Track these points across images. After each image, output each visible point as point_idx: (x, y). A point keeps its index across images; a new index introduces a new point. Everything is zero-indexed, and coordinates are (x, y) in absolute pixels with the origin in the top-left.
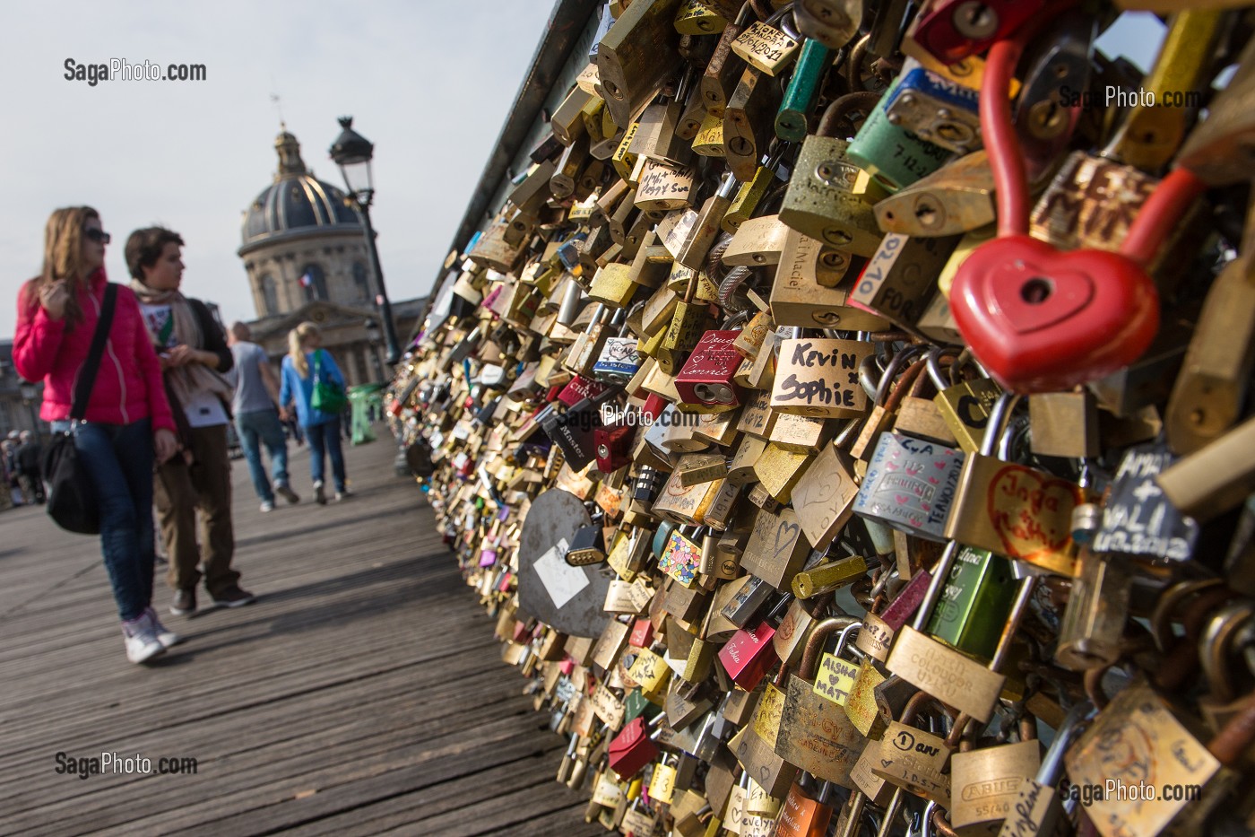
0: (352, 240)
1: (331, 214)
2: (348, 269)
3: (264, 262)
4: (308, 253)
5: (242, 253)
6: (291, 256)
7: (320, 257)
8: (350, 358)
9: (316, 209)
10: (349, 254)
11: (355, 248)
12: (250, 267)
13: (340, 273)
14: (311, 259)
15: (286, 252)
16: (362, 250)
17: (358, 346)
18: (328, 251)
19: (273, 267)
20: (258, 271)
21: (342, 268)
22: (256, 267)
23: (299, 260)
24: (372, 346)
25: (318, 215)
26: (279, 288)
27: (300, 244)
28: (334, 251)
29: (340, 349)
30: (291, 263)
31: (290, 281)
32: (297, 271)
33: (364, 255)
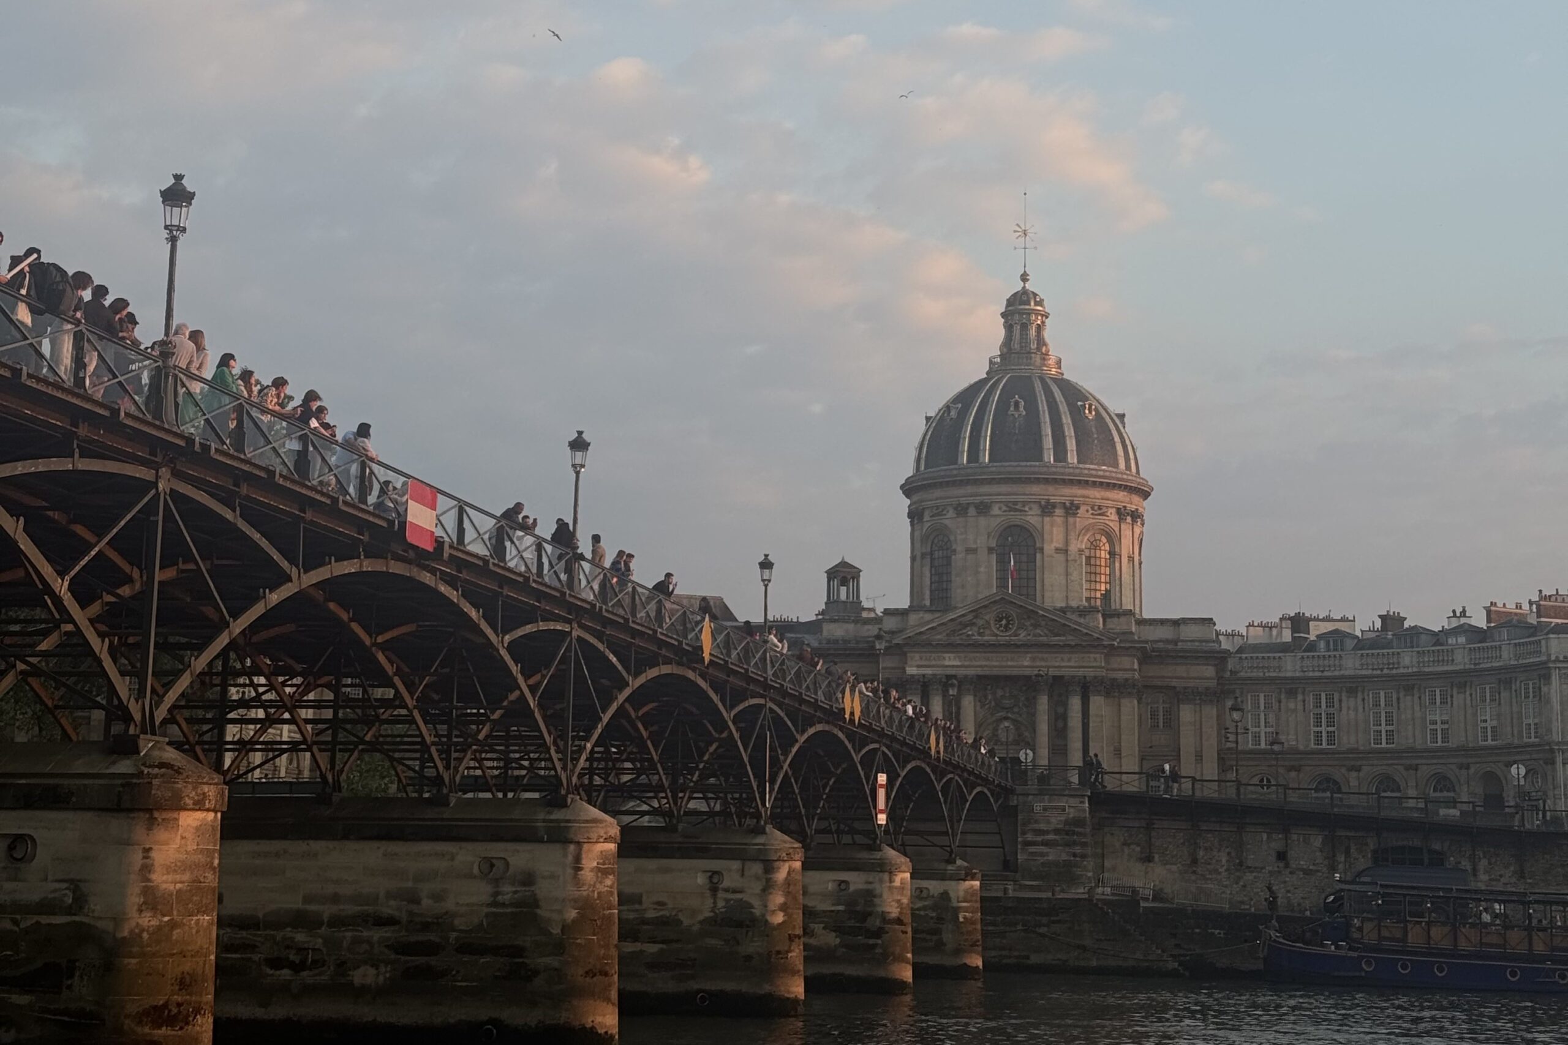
0: (1096, 494)
1: (1071, 445)
3: (939, 512)
4: (1013, 508)
5: (908, 489)
6: (983, 509)
7: (1032, 517)
8: (1043, 703)
9: (1047, 430)
10: (1086, 515)
11: (1099, 510)
12: (915, 515)
13: (1063, 550)
14: (1016, 518)
15: (978, 499)
16: (1112, 515)
17: (1059, 687)
18: (1047, 509)
19: (949, 519)
20: (927, 525)
21: (1067, 542)
22: (926, 518)
23: (998, 516)
24: (1086, 688)
25: (1048, 443)
26: (958, 559)
27: (1004, 488)
28: (1059, 511)
29: (1029, 685)
30: (983, 521)
31: (974, 551)
32: (989, 535)
33: (1115, 526)
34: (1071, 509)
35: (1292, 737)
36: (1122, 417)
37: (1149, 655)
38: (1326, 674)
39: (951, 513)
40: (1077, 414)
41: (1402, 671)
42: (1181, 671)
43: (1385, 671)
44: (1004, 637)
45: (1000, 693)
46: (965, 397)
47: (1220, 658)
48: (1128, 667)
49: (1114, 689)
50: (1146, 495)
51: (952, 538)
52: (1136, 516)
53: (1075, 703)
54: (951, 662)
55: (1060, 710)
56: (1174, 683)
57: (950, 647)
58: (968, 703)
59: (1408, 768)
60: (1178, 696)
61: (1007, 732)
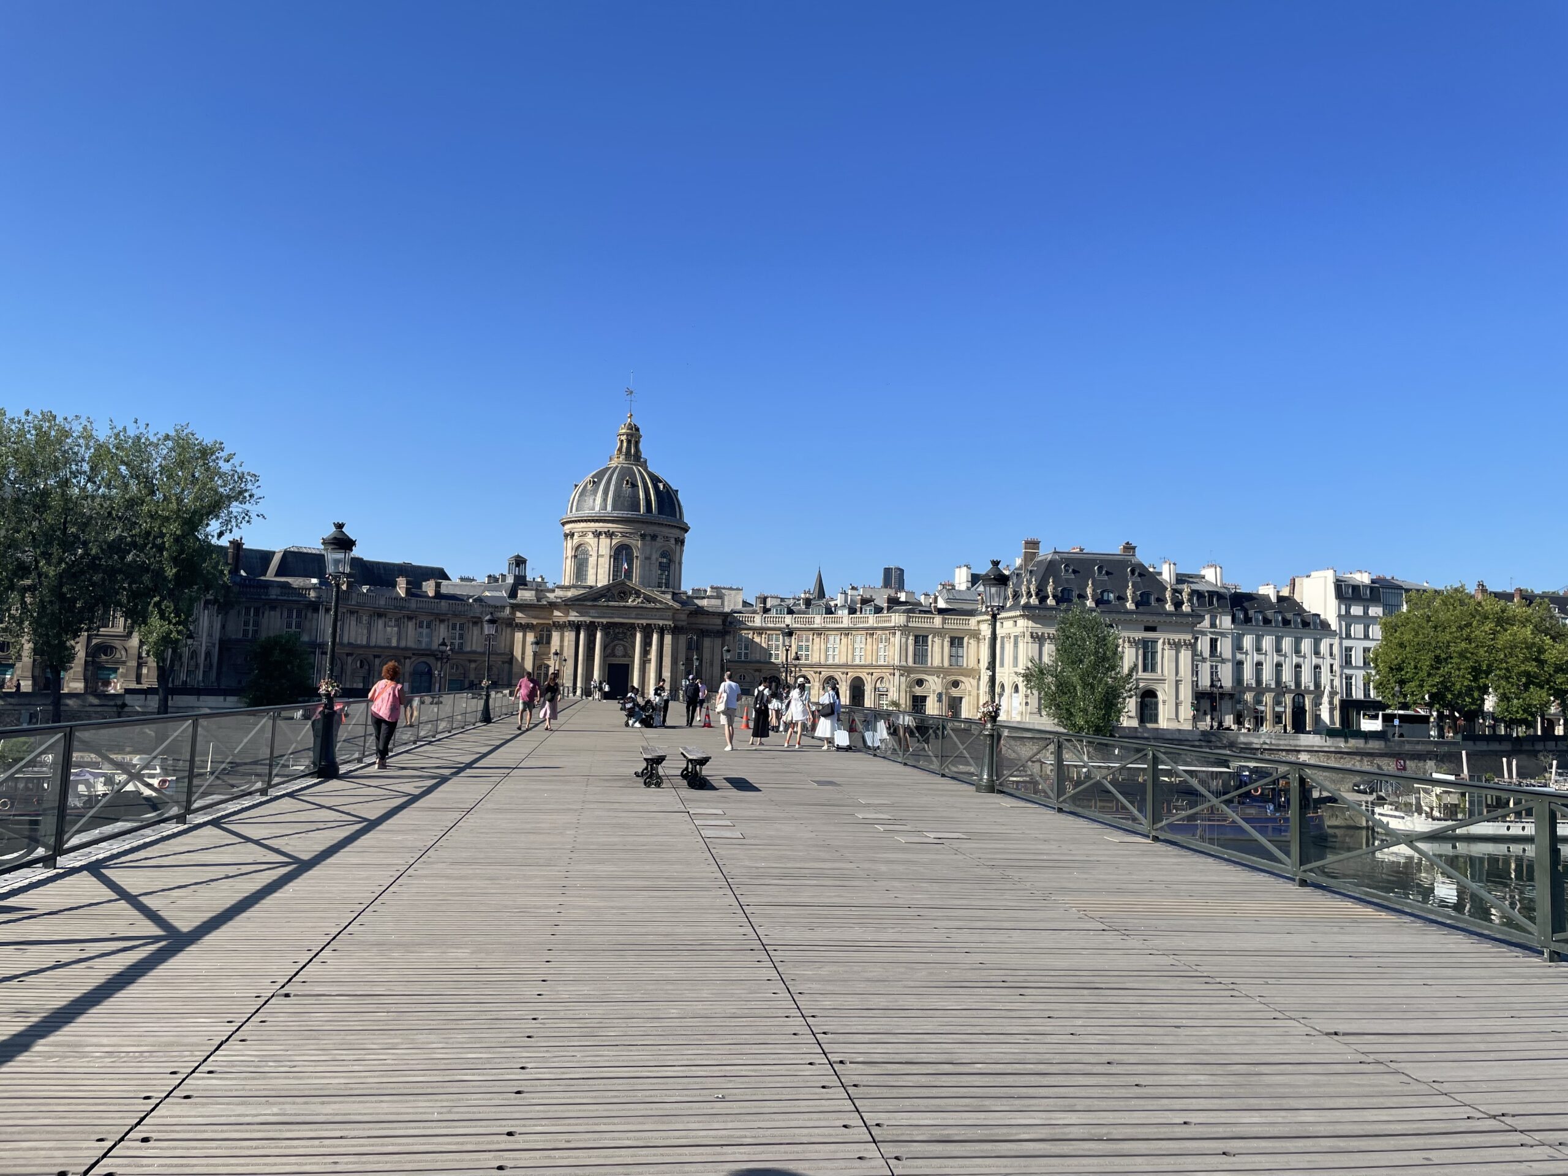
0: (666, 531)
1: (654, 505)
2: (656, 556)
3: (583, 534)
4: (624, 535)
6: (610, 535)
7: (634, 541)
8: (640, 637)
9: (642, 498)
10: (660, 541)
11: (667, 539)
12: (568, 535)
13: (648, 559)
14: (625, 541)
15: (606, 530)
16: (673, 541)
17: (648, 629)
18: (641, 536)
19: (590, 539)
20: (575, 541)
21: (651, 554)
22: (576, 537)
23: (615, 541)
25: (642, 503)
26: (591, 562)
27: (620, 525)
28: (648, 538)
29: (634, 627)
30: (608, 540)
31: (602, 556)
32: (611, 549)
33: (673, 546)
34: (654, 537)
35: (758, 655)
36: (677, 491)
38: (777, 625)
39: (591, 535)
40: (656, 488)
41: (815, 626)
42: (705, 621)
43: (807, 626)
44: (622, 603)
45: (617, 630)
46: (600, 475)
48: (684, 620)
49: (676, 630)
50: (686, 531)
51: (590, 549)
52: (682, 542)
53: (655, 637)
54: (593, 614)
55: (648, 641)
56: (702, 627)
57: (594, 607)
58: (599, 638)
59: (816, 673)
60: (704, 633)
61: (619, 651)
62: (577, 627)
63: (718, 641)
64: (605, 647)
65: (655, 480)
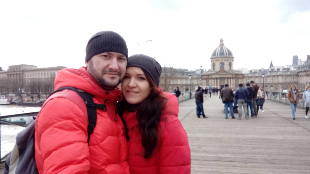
0: (230, 59)
1: (227, 54)
2: (228, 64)
3: (214, 61)
4: (222, 60)
5: (211, 59)
6: (219, 61)
7: (224, 61)
8: (226, 80)
9: (225, 53)
10: (229, 61)
12: (211, 61)
13: (227, 65)
14: (222, 61)
17: (228, 78)
18: (225, 60)
19: (215, 62)
23: (220, 61)
24: (230, 78)
26: (216, 66)
27: (221, 59)
29: (224, 78)
31: (218, 65)
32: (219, 63)
33: (231, 62)
37: (236, 75)
40: (228, 51)
42: (239, 76)
44: (222, 74)
45: (221, 79)
46: (216, 49)
47: (243, 75)
48: (234, 76)
49: (233, 78)
50: (234, 58)
51: (215, 64)
52: (233, 60)
53: (229, 80)
54: (217, 76)
57: (217, 75)
58: (218, 80)
60: (239, 78)
61: (222, 83)
62: (214, 79)
63: (242, 80)
64: (220, 82)
65: (227, 49)
